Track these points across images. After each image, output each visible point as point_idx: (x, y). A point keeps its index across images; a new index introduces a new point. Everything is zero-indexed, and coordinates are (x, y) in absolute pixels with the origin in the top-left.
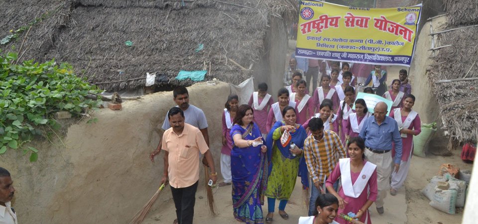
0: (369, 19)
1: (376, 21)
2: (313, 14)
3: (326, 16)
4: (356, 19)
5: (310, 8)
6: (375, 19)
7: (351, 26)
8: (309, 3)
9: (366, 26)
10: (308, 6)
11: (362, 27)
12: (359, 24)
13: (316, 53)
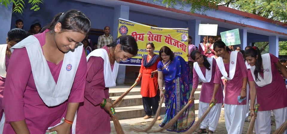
0: (162, 35)
1: (165, 38)
2: (127, 31)
3: (135, 33)
4: (154, 36)
5: (125, 26)
6: (165, 36)
7: (152, 41)
8: (125, 23)
9: (160, 41)
10: (124, 25)
11: (158, 41)
12: (156, 39)
13: (130, 61)
